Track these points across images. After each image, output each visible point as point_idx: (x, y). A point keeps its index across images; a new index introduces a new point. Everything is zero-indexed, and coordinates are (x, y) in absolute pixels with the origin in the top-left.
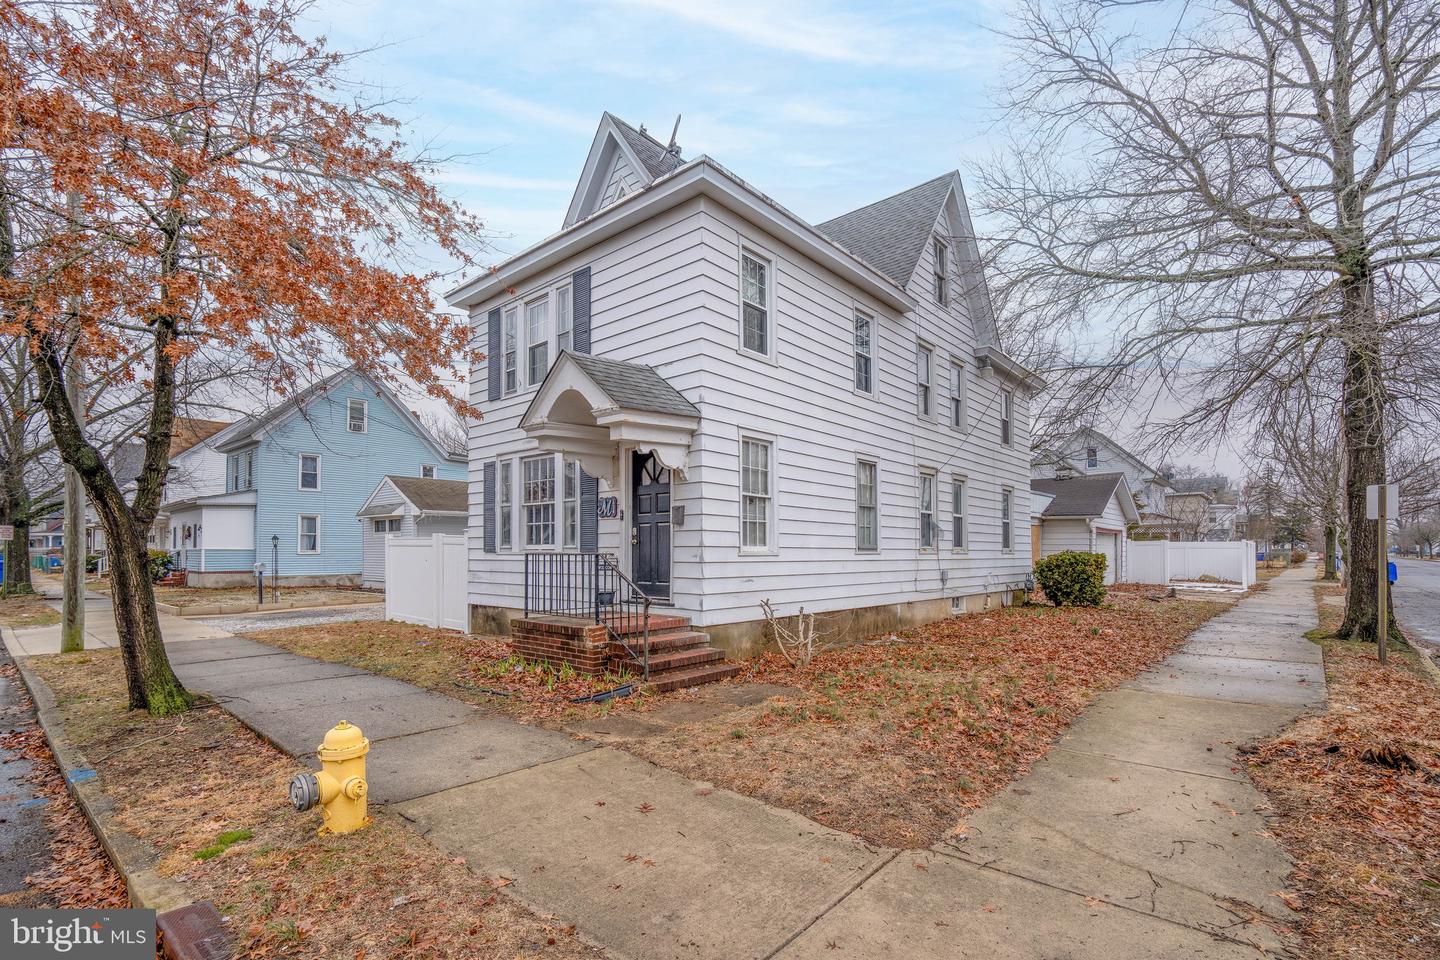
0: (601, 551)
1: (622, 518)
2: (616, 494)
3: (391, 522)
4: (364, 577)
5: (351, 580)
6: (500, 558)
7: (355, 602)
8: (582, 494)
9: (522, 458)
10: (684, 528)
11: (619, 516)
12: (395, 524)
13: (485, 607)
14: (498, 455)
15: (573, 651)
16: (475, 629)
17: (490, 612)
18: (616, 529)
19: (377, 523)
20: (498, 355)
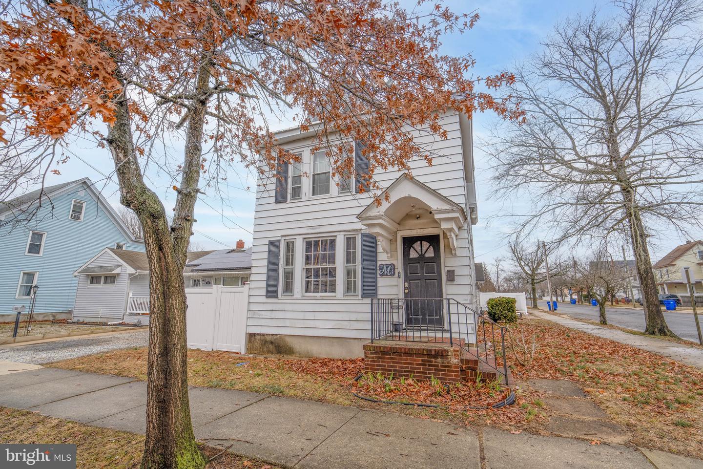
0: (379, 297)
1: (399, 277)
2: (395, 262)
3: (106, 277)
4: (74, 314)
5: (54, 316)
6: (280, 301)
7: (92, 333)
8: (363, 261)
9: (304, 239)
10: (455, 283)
11: (397, 275)
12: (111, 279)
13: (263, 335)
14: (283, 236)
15: (438, 366)
16: (249, 350)
17: (268, 338)
18: (395, 284)
19: (92, 278)
20: (286, 178)
